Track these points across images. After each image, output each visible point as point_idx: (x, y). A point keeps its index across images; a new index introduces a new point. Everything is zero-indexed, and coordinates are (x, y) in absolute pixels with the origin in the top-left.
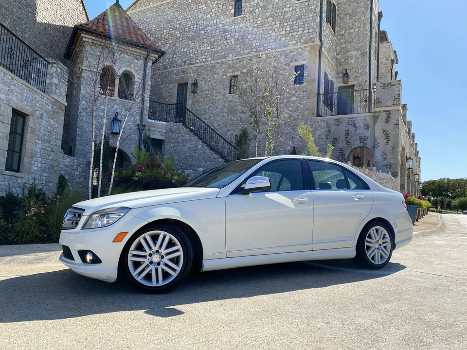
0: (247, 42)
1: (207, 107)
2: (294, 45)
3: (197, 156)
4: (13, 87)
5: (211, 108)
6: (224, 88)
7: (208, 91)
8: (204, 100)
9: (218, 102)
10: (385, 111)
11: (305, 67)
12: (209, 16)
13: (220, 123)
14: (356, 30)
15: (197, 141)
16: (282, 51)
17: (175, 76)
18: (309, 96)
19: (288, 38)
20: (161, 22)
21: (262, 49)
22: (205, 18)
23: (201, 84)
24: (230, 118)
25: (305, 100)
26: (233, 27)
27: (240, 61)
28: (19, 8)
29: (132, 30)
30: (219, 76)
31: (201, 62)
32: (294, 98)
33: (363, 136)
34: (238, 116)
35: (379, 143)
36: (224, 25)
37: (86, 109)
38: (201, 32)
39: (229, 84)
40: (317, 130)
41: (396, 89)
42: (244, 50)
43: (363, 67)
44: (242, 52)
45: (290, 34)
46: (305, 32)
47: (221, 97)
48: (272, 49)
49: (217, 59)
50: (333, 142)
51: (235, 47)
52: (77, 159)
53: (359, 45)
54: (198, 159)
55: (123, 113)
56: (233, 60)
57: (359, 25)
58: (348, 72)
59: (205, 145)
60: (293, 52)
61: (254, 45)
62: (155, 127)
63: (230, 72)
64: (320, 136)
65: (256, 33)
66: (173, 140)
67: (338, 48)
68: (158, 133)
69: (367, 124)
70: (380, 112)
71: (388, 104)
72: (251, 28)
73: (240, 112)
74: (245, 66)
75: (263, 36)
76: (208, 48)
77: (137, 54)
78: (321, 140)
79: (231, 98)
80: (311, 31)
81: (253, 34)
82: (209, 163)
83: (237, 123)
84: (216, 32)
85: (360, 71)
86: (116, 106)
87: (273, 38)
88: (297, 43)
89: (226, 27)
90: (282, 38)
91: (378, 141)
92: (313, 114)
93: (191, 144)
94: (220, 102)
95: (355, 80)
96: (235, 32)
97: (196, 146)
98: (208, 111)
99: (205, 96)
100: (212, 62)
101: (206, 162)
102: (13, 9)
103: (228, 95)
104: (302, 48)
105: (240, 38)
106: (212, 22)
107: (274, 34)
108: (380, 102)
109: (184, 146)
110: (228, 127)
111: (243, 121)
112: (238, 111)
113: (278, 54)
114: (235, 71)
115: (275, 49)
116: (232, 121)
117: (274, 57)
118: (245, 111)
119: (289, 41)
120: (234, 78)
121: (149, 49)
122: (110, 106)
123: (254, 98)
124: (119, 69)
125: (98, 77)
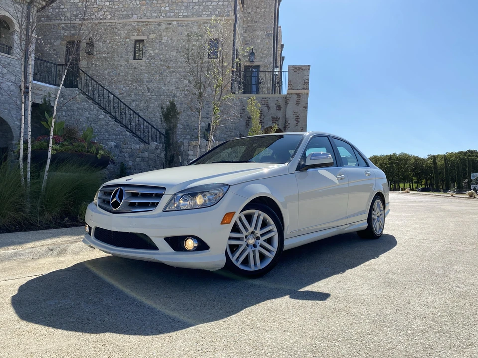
0: (154, 4)
1: (106, 72)
2: (208, 16)
3: (98, 127)
5: (111, 74)
6: (127, 53)
7: (108, 53)
8: (102, 64)
9: (120, 68)
10: (296, 94)
11: (220, 40)
13: (123, 92)
14: (263, 11)
15: (98, 111)
16: (195, 21)
17: (62, 31)
19: (202, 8)
21: (172, 14)
23: (99, 45)
24: (135, 87)
27: (147, 25)
30: (121, 38)
31: (97, 19)
33: (275, 117)
34: (145, 86)
35: (289, 124)
39: (134, 49)
41: (306, 73)
42: (151, 13)
43: (268, 48)
44: (149, 15)
45: (204, 4)
46: (219, 4)
47: (124, 63)
48: (184, 16)
49: (118, 19)
50: (247, 121)
51: (140, 8)
53: (265, 26)
54: (99, 131)
56: (138, 22)
57: (265, 6)
58: (254, 51)
59: (108, 116)
60: (206, 23)
61: (163, 9)
62: (41, 91)
63: (134, 35)
64: (235, 114)
66: (65, 108)
67: (244, 25)
69: (279, 105)
70: (291, 94)
71: (299, 88)
73: (147, 82)
74: (153, 31)
78: (235, 118)
79: (137, 64)
80: (225, 4)
82: (114, 136)
83: (144, 93)
85: (266, 52)
87: (185, 4)
88: (211, 14)
90: (195, 6)
91: (289, 122)
92: (227, 91)
93: (90, 114)
94: (123, 67)
95: (261, 61)
97: (97, 116)
98: (107, 76)
99: (103, 59)
100: (111, 21)
101: (109, 135)
103: (132, 61)
104: (216, 20)
107: (186, 1)
108: (292, 85)
109: (81, 115)
110: (133, 96)
111: (150, 91)
112: (145, 80)
113: (190, 22)
114: (141, 35)
115: (187, 17)
116: (137, 90)
117: (186, 26)
118: (153, 81)
119: (202, 11)
120: (139, 43)
123: (163, 67)
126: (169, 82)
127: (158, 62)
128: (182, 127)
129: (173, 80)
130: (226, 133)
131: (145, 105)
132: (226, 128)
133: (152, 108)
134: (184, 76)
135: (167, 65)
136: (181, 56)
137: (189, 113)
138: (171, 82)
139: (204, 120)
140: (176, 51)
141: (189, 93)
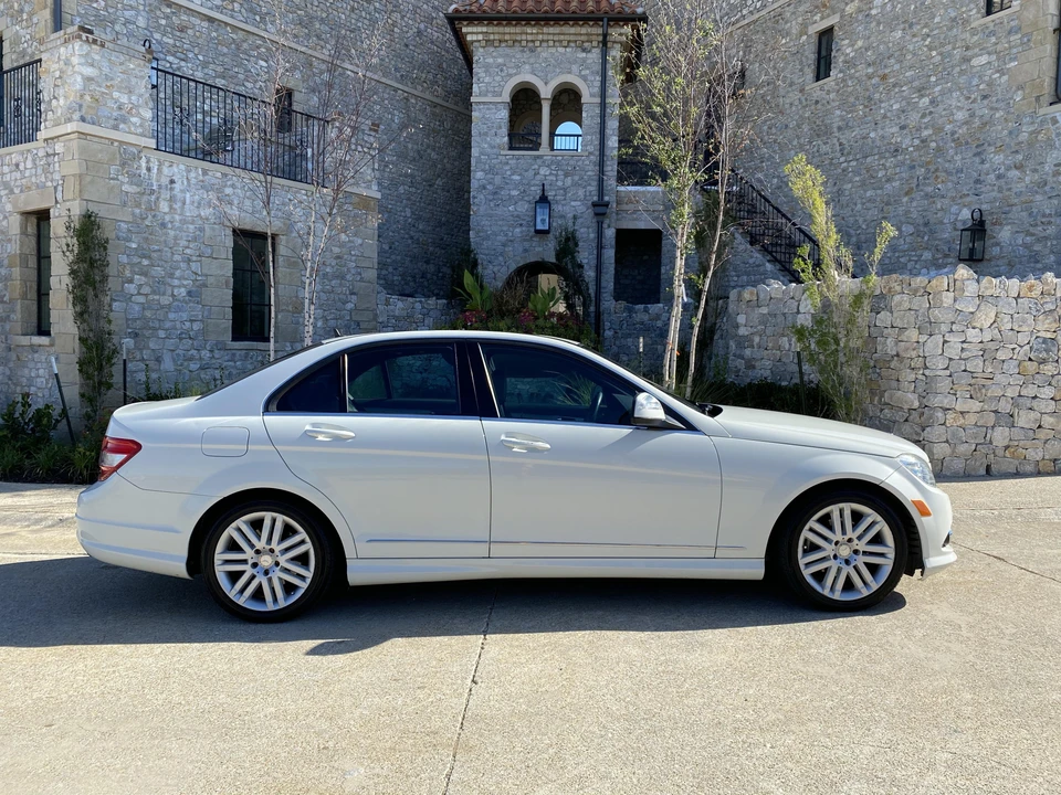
4: (228, 191)
5: (774, 130)
6: (801, 70)
7: (768, 84)
8: (759, 113)
9: (788, 111)
18: (1026, 43)
23: (753, 68)
24: (815, 149)
25: (1015, 59)
28: (353, 9)
30: (791, 40)
32: (984, 59)
34: (835, 140)
37: (484, 188)
39: (814, 57)
40: (1052, 146)
47: (795, 96)
52: (420, 302)
55: (560, 183)
68: (645, 216)
73: (840, 129)
77: (583, 38)
79: (819, 93)
83: (832, 159)
86: (544, 171)
92: (1038, 99)
94: (794, 109)
98: (766, 138)
99: (760, 101)
100: (777, 5)
102: (339, 17)
103: (812, 85)
111: (845, 152)
112: (835, 125)
114: (829, 16)
116: (821, 155)
118: (850, 124)
120: (826, 36)
121: (605, 20)
122: (531, 173)
123: (873, 81)
124: (546, 84)
125: (504, 114)
126: (885, 117)
127: (862, 70)
129: (896, 107)
130: (1031, 229)
131: (835, 189)
132: (1030, 214)
133: (847, 193)
134: (919, 91)
135: (880, 73)
136: (914, 36)
137: (930, 189)
138: (889, 114)
139: (968, 199)
140: (902, 26)
141: (930, 132)
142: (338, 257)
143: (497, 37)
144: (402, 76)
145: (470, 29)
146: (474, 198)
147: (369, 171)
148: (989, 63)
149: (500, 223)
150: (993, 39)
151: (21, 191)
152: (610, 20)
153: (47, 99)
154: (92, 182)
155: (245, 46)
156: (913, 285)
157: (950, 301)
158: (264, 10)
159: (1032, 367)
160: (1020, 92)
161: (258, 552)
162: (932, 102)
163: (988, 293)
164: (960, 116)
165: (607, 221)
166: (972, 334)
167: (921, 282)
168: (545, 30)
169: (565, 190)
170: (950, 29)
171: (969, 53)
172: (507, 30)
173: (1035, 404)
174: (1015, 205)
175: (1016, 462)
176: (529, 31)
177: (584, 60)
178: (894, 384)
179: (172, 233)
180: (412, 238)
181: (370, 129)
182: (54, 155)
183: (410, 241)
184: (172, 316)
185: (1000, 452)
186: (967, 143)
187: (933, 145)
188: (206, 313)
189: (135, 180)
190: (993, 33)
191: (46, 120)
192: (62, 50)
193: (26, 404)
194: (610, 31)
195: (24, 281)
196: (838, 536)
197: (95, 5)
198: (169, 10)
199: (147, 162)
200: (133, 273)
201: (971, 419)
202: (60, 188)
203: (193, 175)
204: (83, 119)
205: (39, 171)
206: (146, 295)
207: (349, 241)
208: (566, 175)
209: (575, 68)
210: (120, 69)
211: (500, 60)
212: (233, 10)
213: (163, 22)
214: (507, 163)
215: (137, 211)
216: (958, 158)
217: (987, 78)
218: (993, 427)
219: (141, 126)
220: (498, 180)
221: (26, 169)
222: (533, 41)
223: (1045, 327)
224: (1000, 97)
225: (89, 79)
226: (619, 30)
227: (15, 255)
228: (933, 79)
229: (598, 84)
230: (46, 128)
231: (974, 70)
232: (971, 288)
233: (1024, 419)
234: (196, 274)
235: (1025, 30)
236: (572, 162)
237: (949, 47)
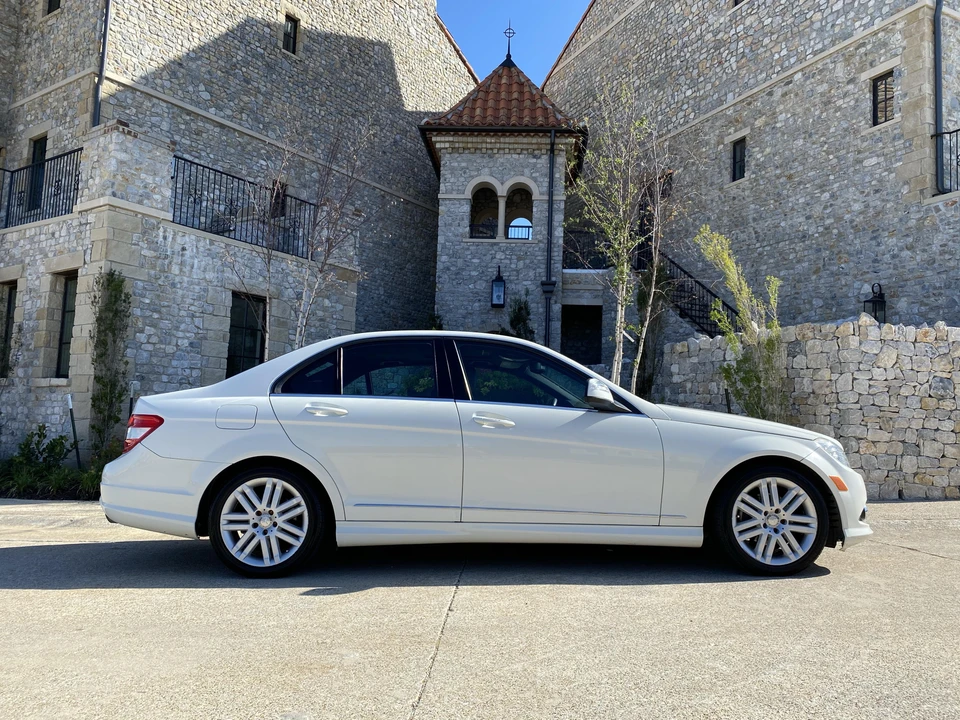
0: (761, 54)
1: (692, 221)
2: (865, 26)
5: (698, 223)
6: (720, 173)
7: (692, 185)
8: (685, 208)
9: (710, 206)
11: (896, 73)
12: (687, 23)
16: (838, 52)
18: (909, 147)
19: (852, 14)
20: (607, 67)
21: (792, 60)
22: (680, 30)
23: (679, 172)
24: (734, 237)
25: (900, 160)
26: (733, 32)
27: (749, 104)
29: (527, 103)
30: (710, 148)
31: (676, 127)
32: (874, 161)
34: (751, 229)
36: (716, 33)
37: (448, 269)
38: (674, 64)
39: (731, 161)
40: (937, 230)
42: (756, 76)
44: (752, 81)
47: (715, 193)
48: (815, 53)
49: (706, 112)
51: (738, 74)
55: (513, 266)
56: (735, 105)
60: (864, 45)
61: (777, 56)
62: (580, 283)
64: (945, 245)
65: (779, 28)
68: (587, 294)
72: (770, 20)
73: (754, 220)
74: (760, 112)
75: (795, 29)
76: (689, 93)
77: (534, 147)
78: (947, 257)
79: (736, 190)
81: (772, 34)
83: (749, 245)
84: (701, 54)
86: (500, 255)
87: (817, 25)
88: (873, 19)
89: (718, 37)
90: (838, 18)
92: (922, 191)
94: (714, 204)
96: (737, 41)
98: (692, 229)
100: (697, 121)
103: (729, 185)
104: (884, 29)
105: (747, 51)
106: (694, 35)
107: (818, 16)
111: (760, 239)
112: (750, 217)
113: (829, 61)
114: (741, 129)
115: (822, 50)
116: (739, 242)
117: (821, 71)
118: (763, 216)
119: (854, 21)
120: (740, 145)
121: (553, 132)
122: (489, 257)
123: (781, 180)
124: (502, 184)
125: (466, 208)
126: (792, 209)
127: (772, 172)
128: (821, 303)
129: (802, 200)
130: (925, 300)
131: (753, 270)
132: (923, 288)
134: (821, 187)
135: (786, 173)
136: (814, 143)
137: (835, 268)
138: (796, 207)
139: (868, 276)
140: (803, 136)
141: (832, 221)
142: (321, 320)
143: (461, 145)
144: (380, 177)
145: (438, 139)
146: (440, 277)
147: (352, 248)
148: (878, 163)
149: (461, 298)
150: (881, 145)
151: (55, 255)
152: (556, 132)
153: (84, 178)
154: (116, 247)
155: (249, 148)
156: (823, 331)
157: (857, 344)
158: (267, 120)
159: (932, 403)
160: (906, 187)
161: (259, 513)
162: (833, 196)
163: (889, 337)
164: (857, 207)
165: (554, 298)
166: (877, 372)
167: (830, 328)
168: (502, 140)
169: (518, 271)
170: (844, 138)
171: (861, 156)
172: (470, 139)
173: (937, 435)
174: (909, 280)
175: (925, 488)
176: (488, 140)
177: (535, 164)
178: (812, 418)
179: (180, 292)
180: (384, 312)
181: (354, 214)
182: (86, 224)
183: (382, 315)
184: (174, 363)
185: (910, 478)
186: (864, 229)
187: (835, 231)
188: (204, 362)
189: (153, 246)
190: (880, 140)
191: (81, 196)
192: (102, 139)
193: (42, 435)
194: (557, 141)
195: (49, 332)
196: (766, 507)
197: (128, 111)
198: (188, 118)
199: (164, 232)
200: (145, 324)
201: (882, 448)
202: (89, 251)
203: (201, 244)
204: (114, 195)
205: (72, 238)
206: (154, 344)
207: (332, 307)
208: (519, 259)
209: (527, 171)
210: (148, 155)
211: (464, 164)
212: (241, 119)
213: (183, 127)
214: (468, 249)
215: (153, 272)
216: (857, 241)
217: (877, 176)
218: (902, 456)
219: (161, 202)
220: (460, 262)
221: (60, 236)
222: (491, 149)
223: (941, 368)
224: (889, 191)
225: (121, 162)
226: (564, 141)
227: (43, 309)
228: (832, 177)
229: (546, 184)
230: (81, 202)
231: (866, 170)
232: (874, 333)
233: (929, 449)
234: (198, 328)
235: (906, 137)
236: (523, 248)
237: (844, 152)
